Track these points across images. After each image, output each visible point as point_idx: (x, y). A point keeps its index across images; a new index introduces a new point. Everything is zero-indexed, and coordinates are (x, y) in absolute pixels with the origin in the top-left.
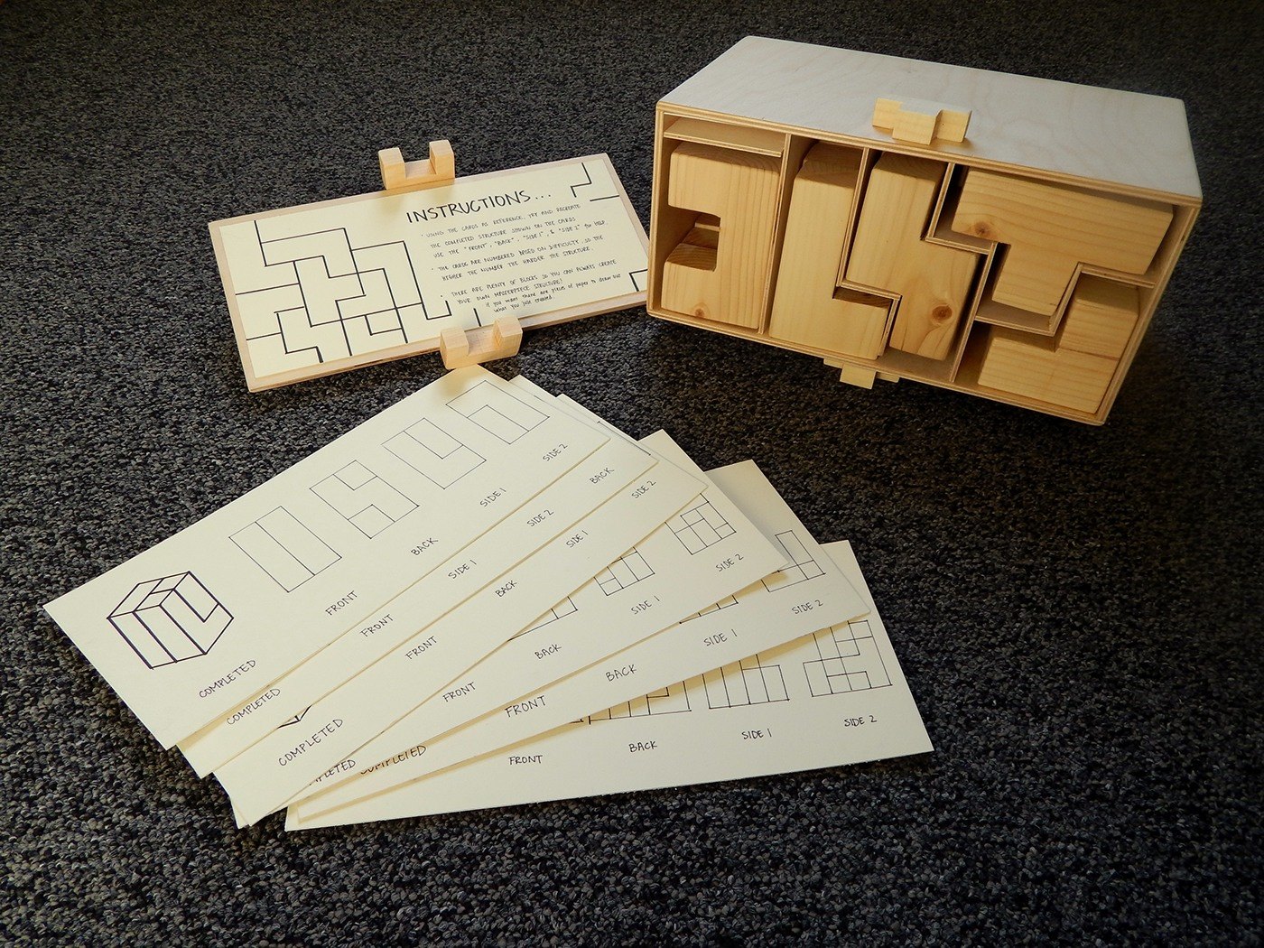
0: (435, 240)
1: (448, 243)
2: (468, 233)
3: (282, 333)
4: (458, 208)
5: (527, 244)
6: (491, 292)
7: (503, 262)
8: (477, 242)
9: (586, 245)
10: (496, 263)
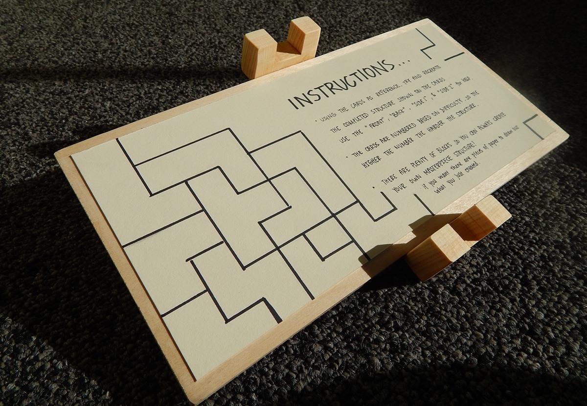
0: (332, 123)
1: (347, 124)
2: (359, 110)
3: (208, 290)
4: (335, 86)
5: (420, 112)
6: (420, 170)
7: (411, 134)
8: (374, 119)
9: (470, 102)
10: (403, 137)
